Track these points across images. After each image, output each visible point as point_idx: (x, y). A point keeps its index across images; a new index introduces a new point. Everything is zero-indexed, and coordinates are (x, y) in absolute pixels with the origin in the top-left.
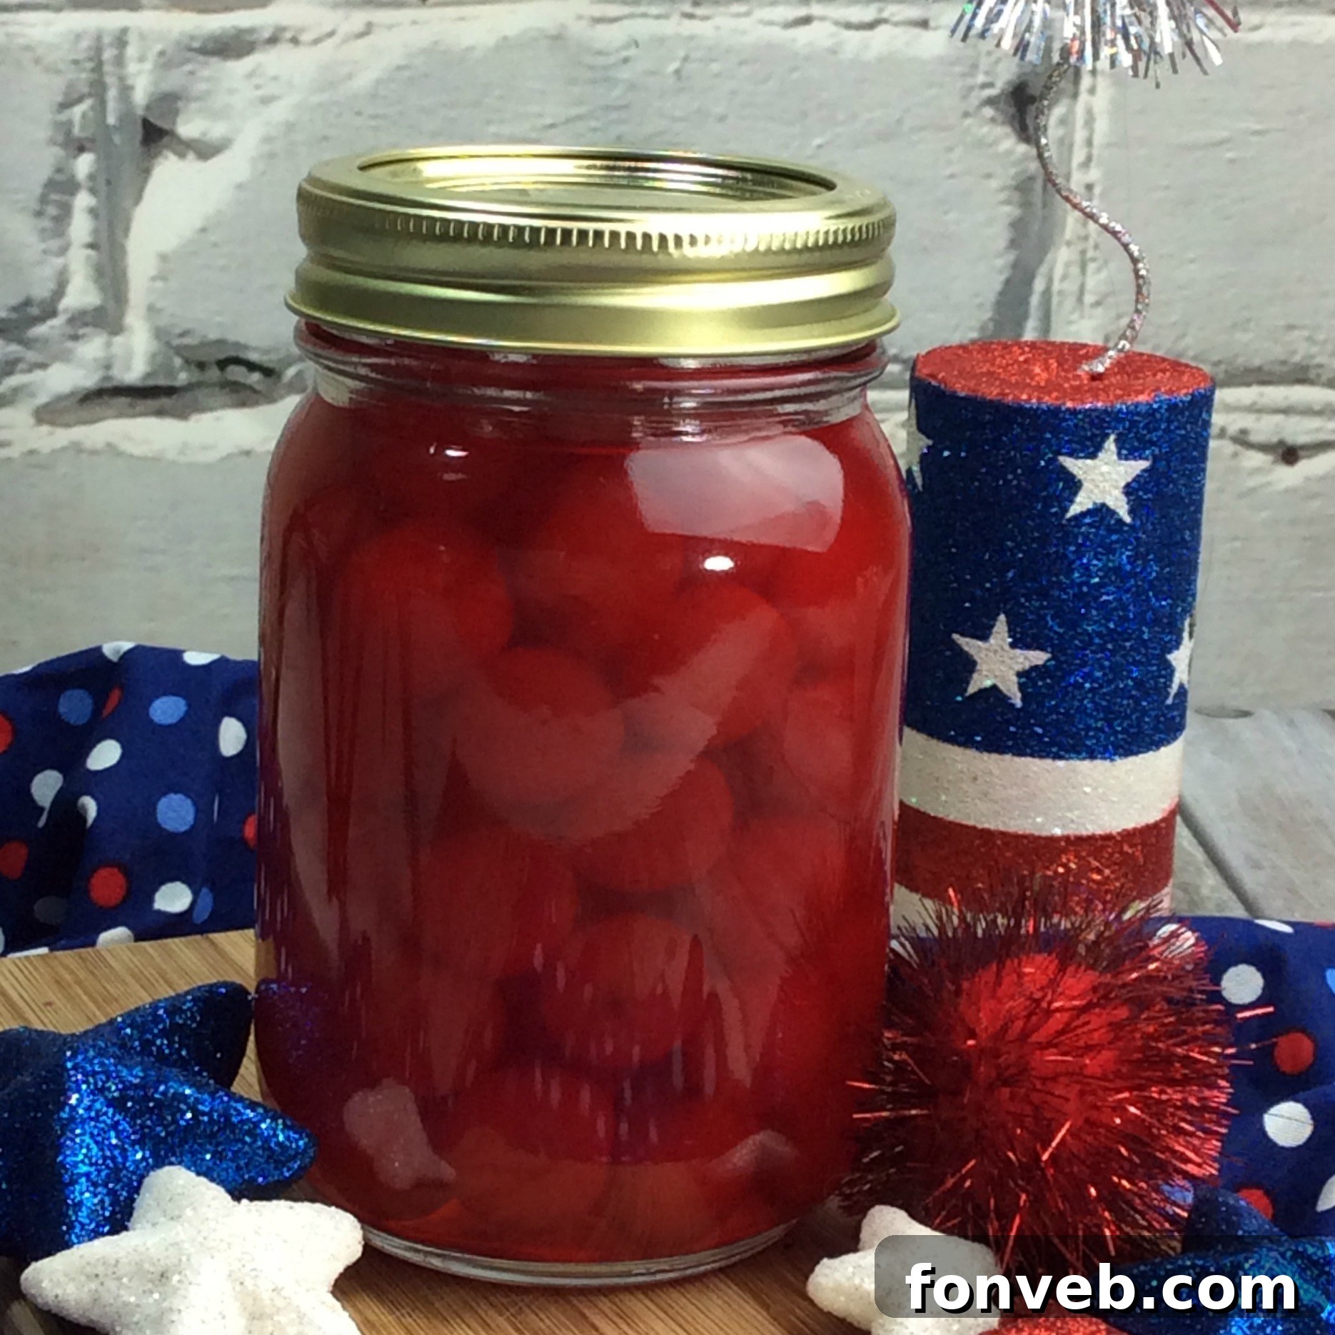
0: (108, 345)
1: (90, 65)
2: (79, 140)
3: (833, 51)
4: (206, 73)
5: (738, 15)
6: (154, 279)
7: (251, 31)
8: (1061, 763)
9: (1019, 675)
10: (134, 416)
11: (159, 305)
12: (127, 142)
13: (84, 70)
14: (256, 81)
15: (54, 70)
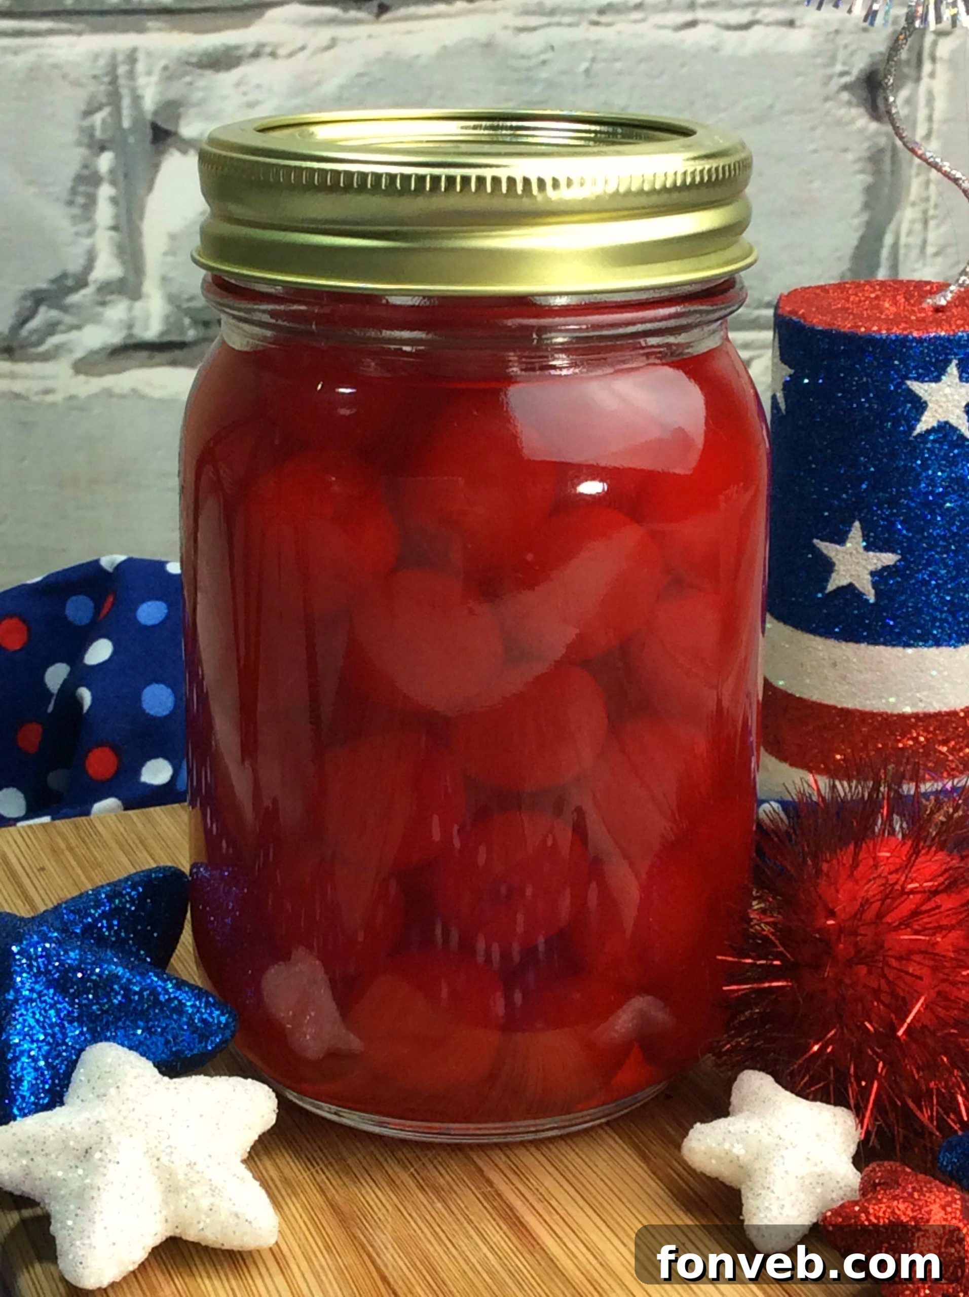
0: (130, 309)
1: (106, 79)
2: (101, 141)
3: (715, 49)
4: (201, 83)
5: (635, 22)
6: (165, 254)
7: (237, 47)
8: (910, 651)
9: (872, 574)
10: (152, 366)
11: (171, 275)
12: (140, 142)
13: (102, 83)
14: (243, 89)
15: (77, 84)
